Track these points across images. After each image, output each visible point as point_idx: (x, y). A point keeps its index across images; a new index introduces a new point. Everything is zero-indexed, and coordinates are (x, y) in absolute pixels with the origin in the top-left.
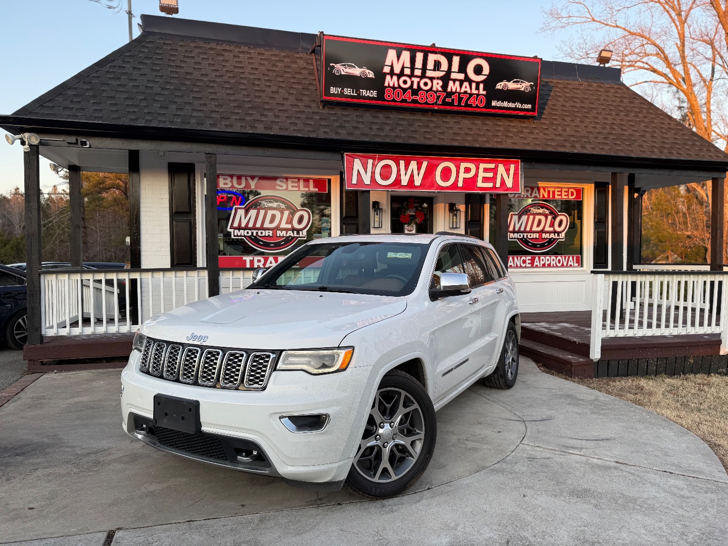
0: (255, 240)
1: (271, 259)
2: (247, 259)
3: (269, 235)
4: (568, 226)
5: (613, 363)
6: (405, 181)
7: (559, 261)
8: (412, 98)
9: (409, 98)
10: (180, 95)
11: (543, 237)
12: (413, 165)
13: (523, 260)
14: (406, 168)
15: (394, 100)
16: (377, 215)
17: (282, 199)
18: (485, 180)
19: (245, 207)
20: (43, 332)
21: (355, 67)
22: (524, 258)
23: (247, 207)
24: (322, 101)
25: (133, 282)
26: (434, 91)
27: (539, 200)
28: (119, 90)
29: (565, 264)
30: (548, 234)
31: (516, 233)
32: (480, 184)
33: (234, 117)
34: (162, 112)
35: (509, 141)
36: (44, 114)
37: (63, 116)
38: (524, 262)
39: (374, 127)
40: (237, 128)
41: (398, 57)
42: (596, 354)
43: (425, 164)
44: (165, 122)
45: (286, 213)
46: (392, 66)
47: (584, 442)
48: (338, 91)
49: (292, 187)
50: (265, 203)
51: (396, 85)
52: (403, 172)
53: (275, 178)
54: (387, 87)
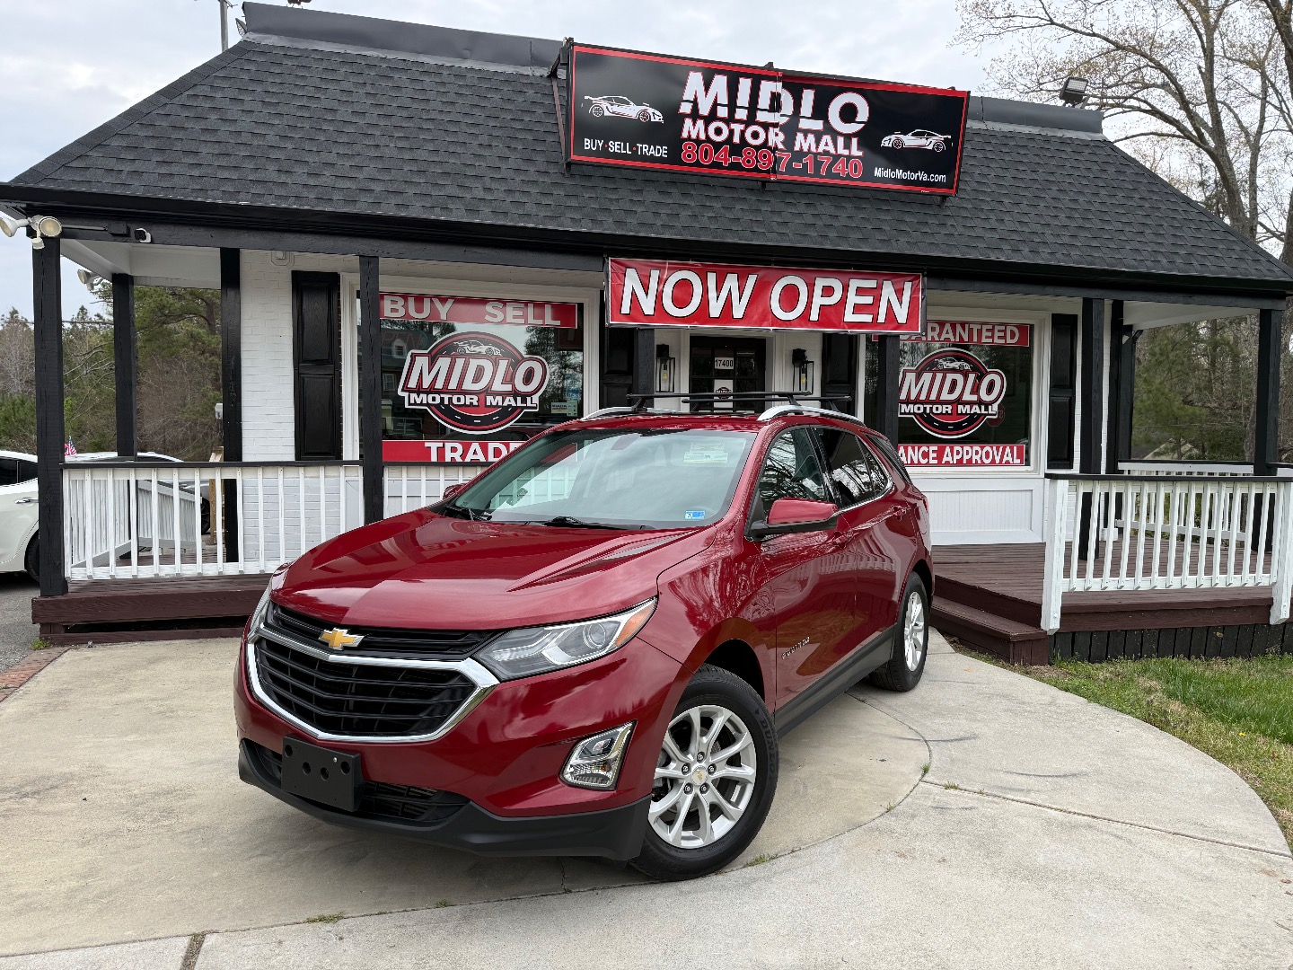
0: (448, 411)
1: (475, 446)
2: (433, 446)
3: (471, 403)
4: (1004, 390)
5: (1079, 638)
6: (715, 310)
7: (987, 453)
8: (732, 159)
9: (726, 160)
10: (315, 149)
11: (959, 412)
12: (731, 281)
13: (924, 452)
14: (719, 288)
15: (698, 164)
16: (665, 368)
17: (493, 339)
18: (858, 309)
19: (430, 352)
20: (67, 574)
21: (628, 104)
22: (924, 448)
23: (433, 354)
24: (569, 165)
25: (230, 486)
26: (770, 148)
27: (954, 346)
28: (203, 138)
29: (997, 461)
30: (968, 407)
31: (911, 403)
32: (849, 316)
33: (411, 191)
34: (283, 178)
35: (903, 239)
36: (69, 182)
37: (103, 184)
38: (926, 455)
39: (663, 211)
40: (416, 212)
41: (707, 88)
42: (1051, 621)
43: (752, 280)
44: (287, 198)
45: (503, 364)
46: (695, 103)
47: (1032, 781)
48: (598, 146)
49: (515, 317)
50: (466, 347)
51: (703, 137)
52: (712, 294)
53: (484, 301)
54: (685, 140)
